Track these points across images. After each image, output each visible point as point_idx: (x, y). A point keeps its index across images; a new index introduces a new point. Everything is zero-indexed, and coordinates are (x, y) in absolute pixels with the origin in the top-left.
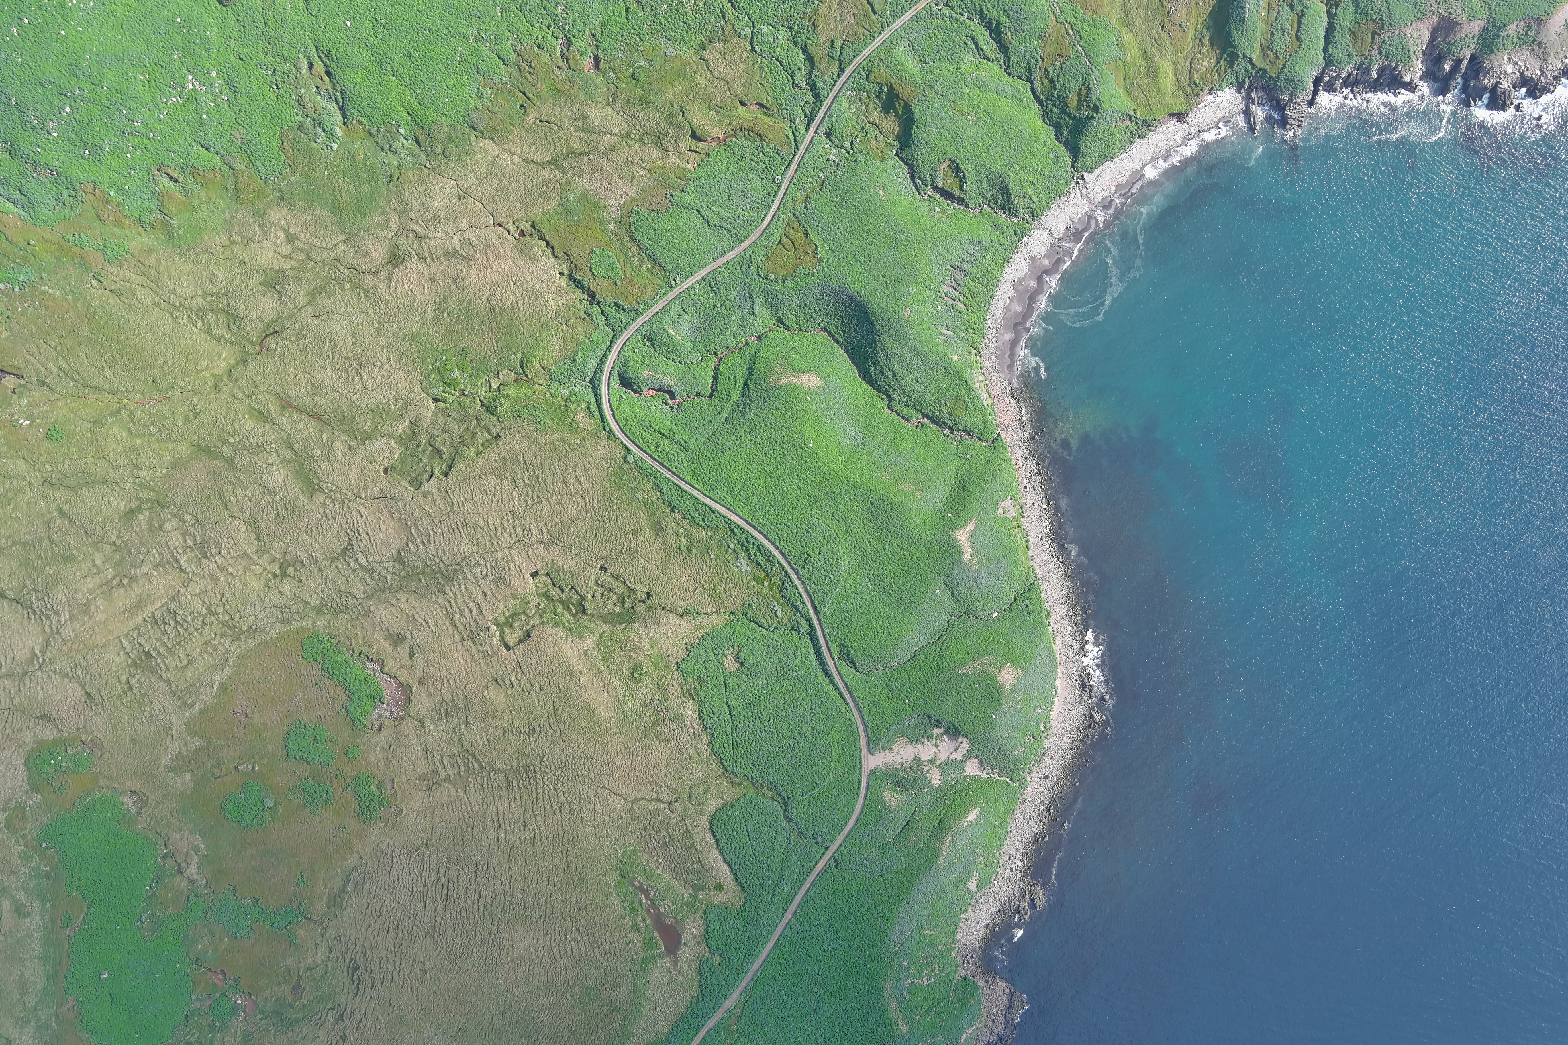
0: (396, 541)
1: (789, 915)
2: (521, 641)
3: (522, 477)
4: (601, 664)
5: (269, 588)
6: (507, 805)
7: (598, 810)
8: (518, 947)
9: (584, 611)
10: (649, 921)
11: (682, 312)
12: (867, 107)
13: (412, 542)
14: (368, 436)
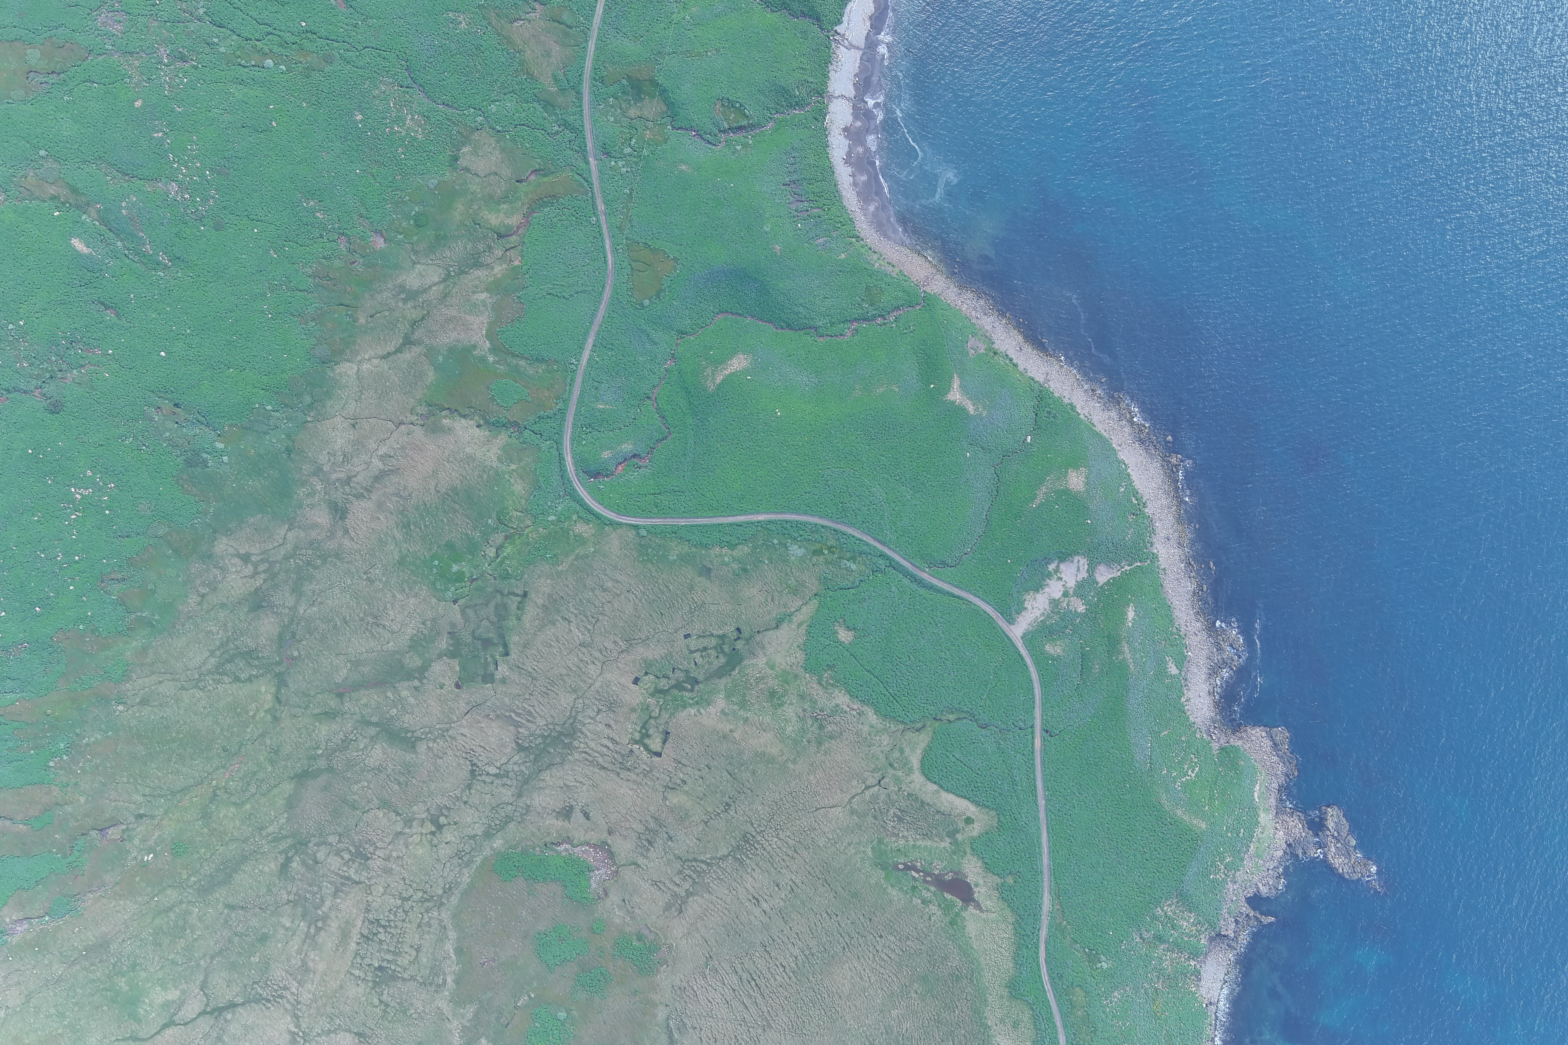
0: (507, 735)
1: (1042, 802)
2: (664, 742)
3: (568, 611)
4: (742, 712)
5: (436, 846)
6: (751, 879)
7: (826, 830)
8: (844, 985)
9: (697, 682)
10: (933, 889)
11: (596, 384)
12: (621, 108)
13: (520, 727)
14: (423, 670)
